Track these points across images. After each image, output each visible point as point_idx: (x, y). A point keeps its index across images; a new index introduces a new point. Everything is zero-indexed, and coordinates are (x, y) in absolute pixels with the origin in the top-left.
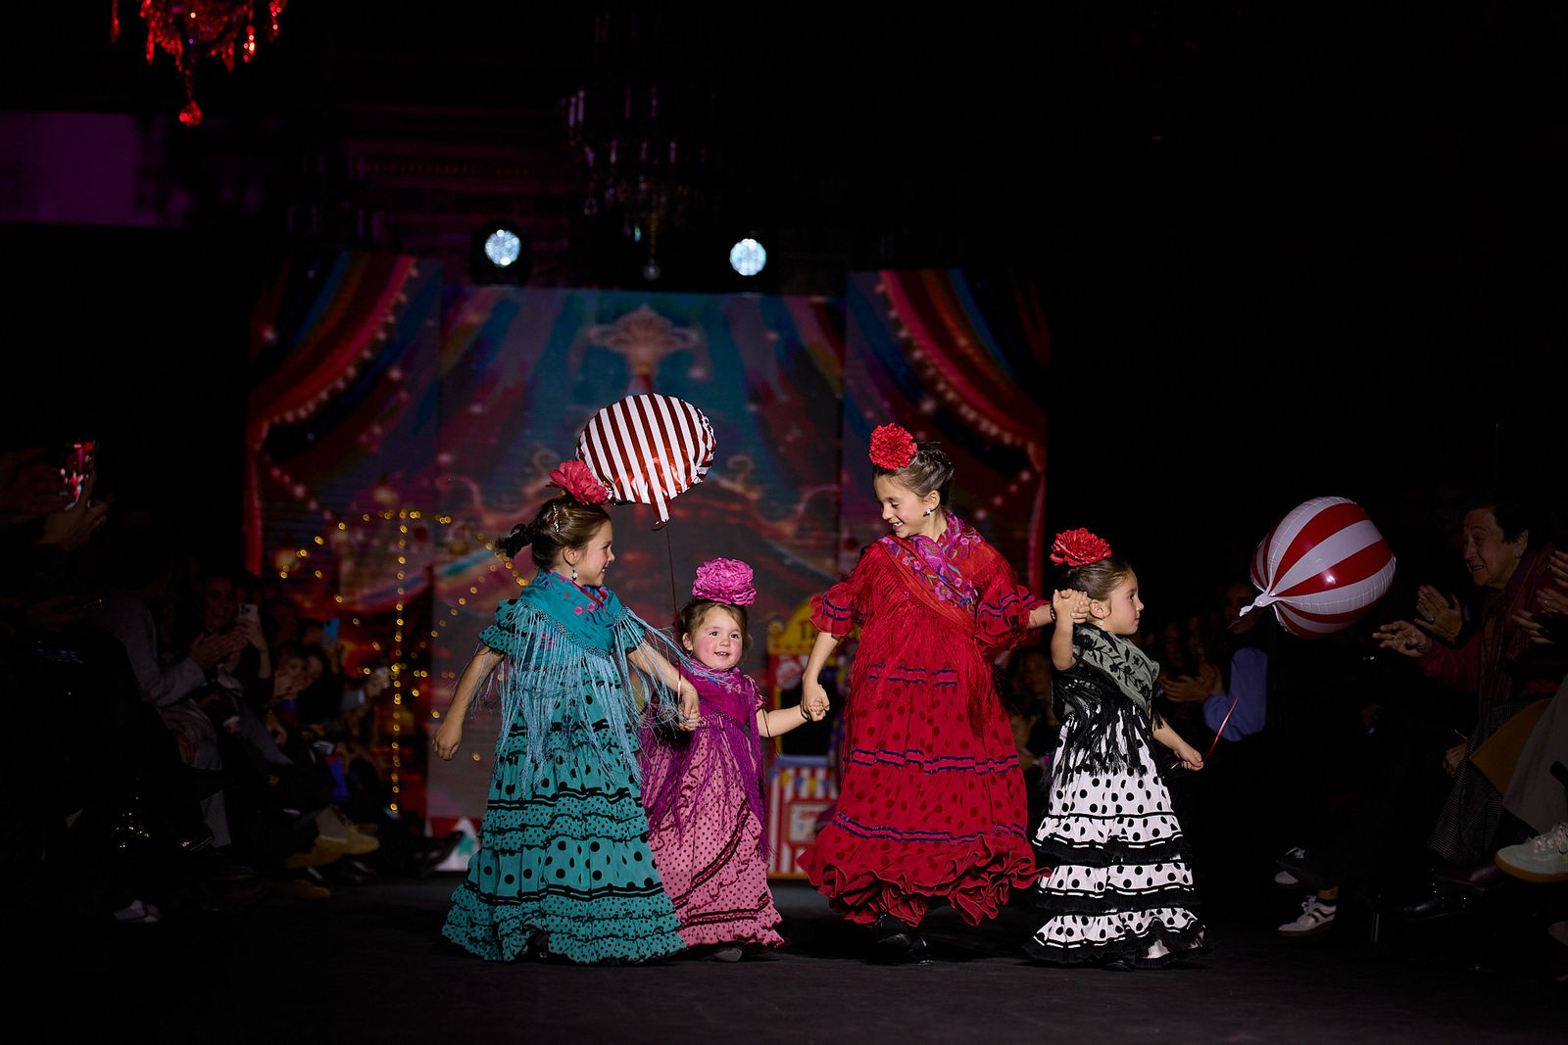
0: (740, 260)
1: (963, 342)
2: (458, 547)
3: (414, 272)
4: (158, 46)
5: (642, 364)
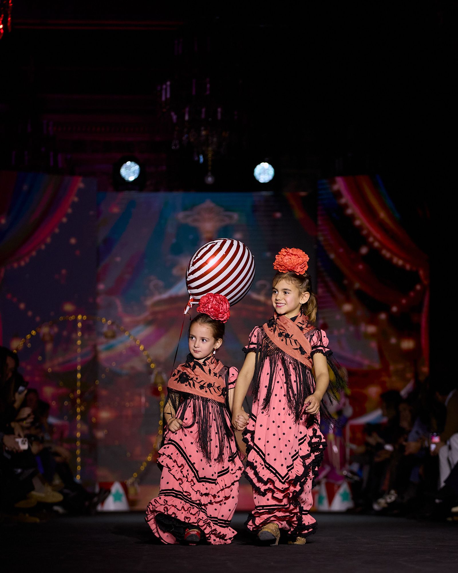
0: (260, 174)
2: (110, 334)
3: (81, 185)
5: (208, 232)
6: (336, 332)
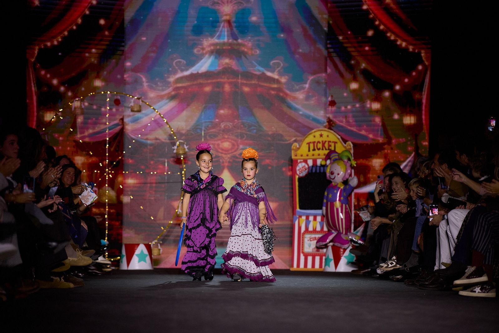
2: (136, 108)
5: (226, 15)
6: (343, 108)
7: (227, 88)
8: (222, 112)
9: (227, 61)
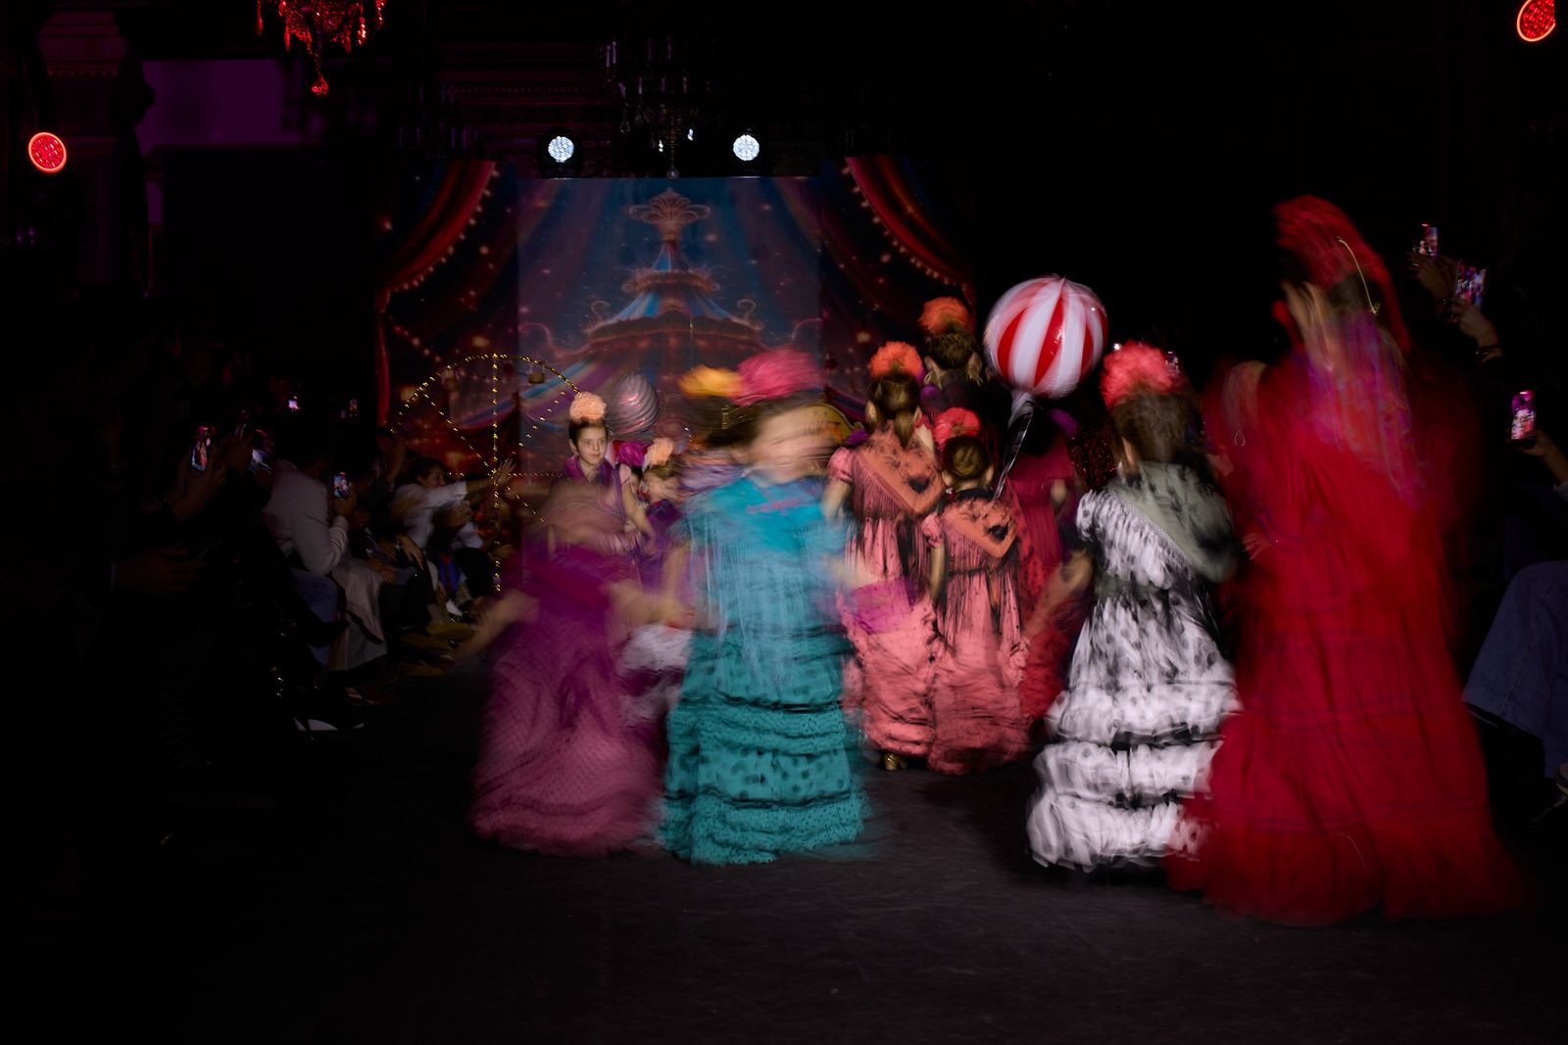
0: (740, 150)
1: (910, 209)
2: (536, 377)
3: (495, 173)
4: (293, 37)
5: (669, 233)
6: (848, 371)
7: (673, 341)
8: (666, 378)
9: (671, 301)
